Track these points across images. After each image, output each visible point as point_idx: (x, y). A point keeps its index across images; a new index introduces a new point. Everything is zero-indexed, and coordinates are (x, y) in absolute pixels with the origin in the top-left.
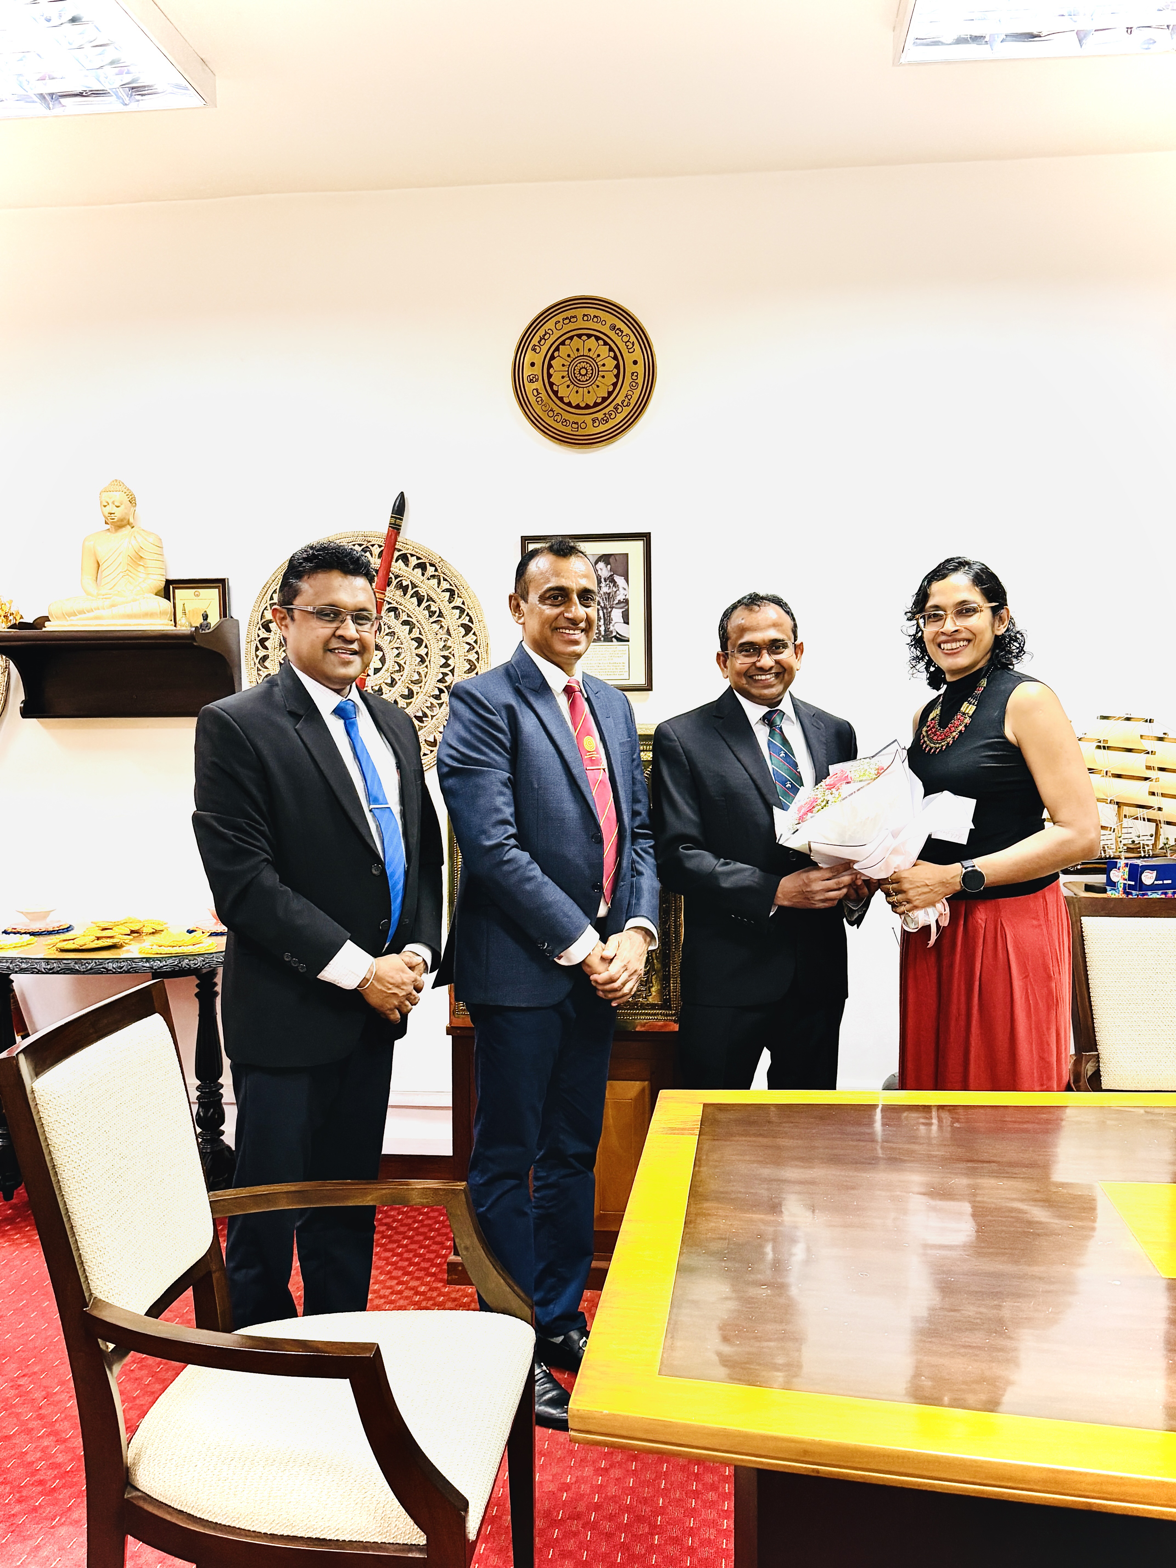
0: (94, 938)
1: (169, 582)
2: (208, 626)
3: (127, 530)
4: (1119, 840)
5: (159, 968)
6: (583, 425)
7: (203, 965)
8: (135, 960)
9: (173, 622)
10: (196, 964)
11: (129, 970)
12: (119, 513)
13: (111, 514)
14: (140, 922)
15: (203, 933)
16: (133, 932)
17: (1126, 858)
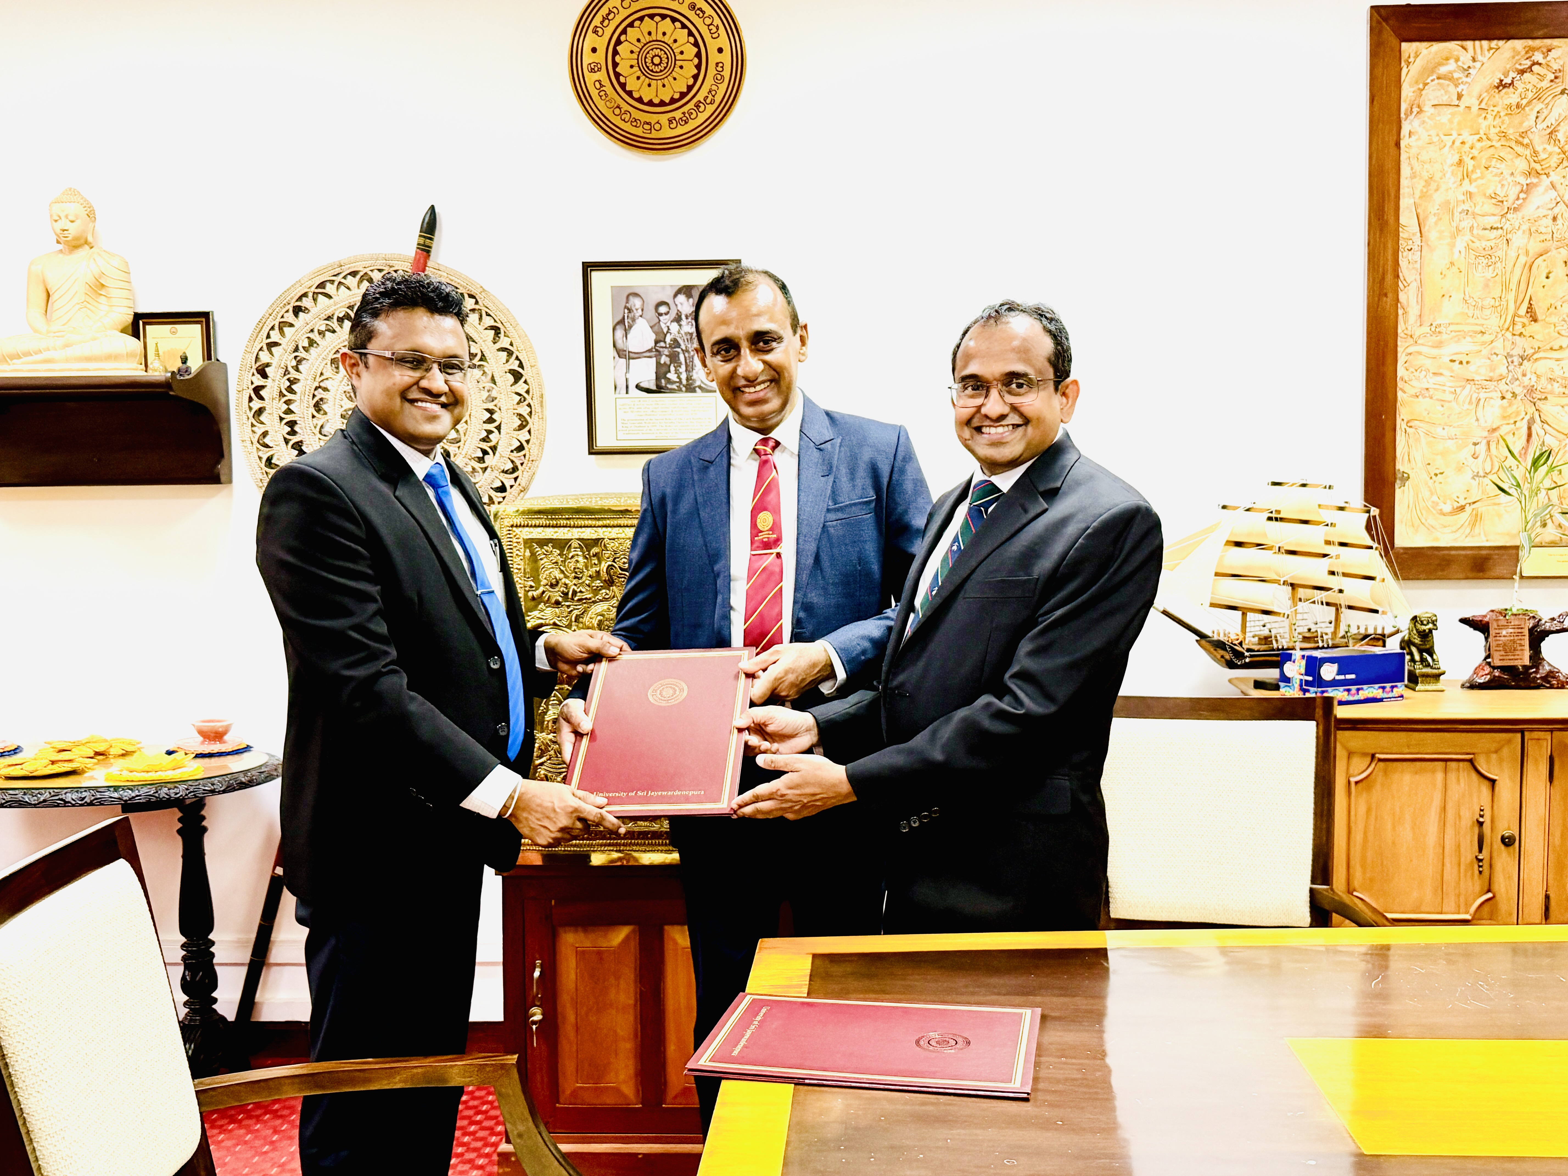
0: (47, 762)
1: (138, 317)
2: (187, 371)
3: (84, 251)
4: (1293, 627)
5: (130, 799)
6: (657, 127)
7: (186, 795)
8: (100, 790)
9: (143, 366)
10: (176, 794)
11: (91, 801)
12: (74, 230)
13: (64, 230)
14: (106, 741)
15: (186, 754)
16: (97, 754)
17: (1301, 649)
